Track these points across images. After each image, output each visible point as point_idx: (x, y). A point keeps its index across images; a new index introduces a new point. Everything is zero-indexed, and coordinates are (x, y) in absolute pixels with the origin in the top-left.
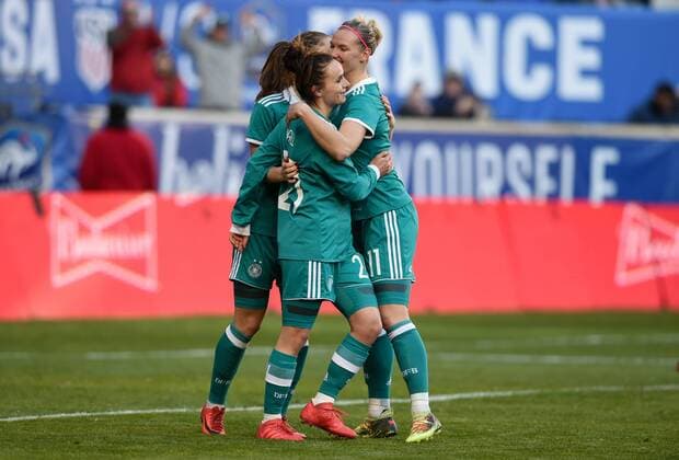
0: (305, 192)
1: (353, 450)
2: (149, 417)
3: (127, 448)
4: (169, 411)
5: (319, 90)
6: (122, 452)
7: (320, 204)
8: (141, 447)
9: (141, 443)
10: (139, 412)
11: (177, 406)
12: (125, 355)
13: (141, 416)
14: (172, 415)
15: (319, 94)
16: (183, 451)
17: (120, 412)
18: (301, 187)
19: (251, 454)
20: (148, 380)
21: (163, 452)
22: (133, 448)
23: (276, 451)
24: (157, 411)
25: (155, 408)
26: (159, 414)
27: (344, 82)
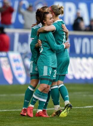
0: (43, 48)
1: (66, 121)
2: (10, 112)
3: (5, 120)
4: (16, 110)
5: (45, 21)
6: (3, 121)
7: (47, 51)
8: (9, 120)
9: (8, 119)
10: (8, 110)
11: (18, 109)
12: (4, 95)
13: (8, 112)
14: (17, 111)
15: (45, 23)
16: (20, 121)
17: (3, 111)
18: (42, 47)
19: (38, 122)
20: (11, 102)
21: (15, 121)
22: (6, 120)
23: (45, 121)
24: (13, 110)
25: (12, 109)
26: (13, 111)
27: (52, 20)
